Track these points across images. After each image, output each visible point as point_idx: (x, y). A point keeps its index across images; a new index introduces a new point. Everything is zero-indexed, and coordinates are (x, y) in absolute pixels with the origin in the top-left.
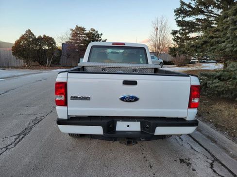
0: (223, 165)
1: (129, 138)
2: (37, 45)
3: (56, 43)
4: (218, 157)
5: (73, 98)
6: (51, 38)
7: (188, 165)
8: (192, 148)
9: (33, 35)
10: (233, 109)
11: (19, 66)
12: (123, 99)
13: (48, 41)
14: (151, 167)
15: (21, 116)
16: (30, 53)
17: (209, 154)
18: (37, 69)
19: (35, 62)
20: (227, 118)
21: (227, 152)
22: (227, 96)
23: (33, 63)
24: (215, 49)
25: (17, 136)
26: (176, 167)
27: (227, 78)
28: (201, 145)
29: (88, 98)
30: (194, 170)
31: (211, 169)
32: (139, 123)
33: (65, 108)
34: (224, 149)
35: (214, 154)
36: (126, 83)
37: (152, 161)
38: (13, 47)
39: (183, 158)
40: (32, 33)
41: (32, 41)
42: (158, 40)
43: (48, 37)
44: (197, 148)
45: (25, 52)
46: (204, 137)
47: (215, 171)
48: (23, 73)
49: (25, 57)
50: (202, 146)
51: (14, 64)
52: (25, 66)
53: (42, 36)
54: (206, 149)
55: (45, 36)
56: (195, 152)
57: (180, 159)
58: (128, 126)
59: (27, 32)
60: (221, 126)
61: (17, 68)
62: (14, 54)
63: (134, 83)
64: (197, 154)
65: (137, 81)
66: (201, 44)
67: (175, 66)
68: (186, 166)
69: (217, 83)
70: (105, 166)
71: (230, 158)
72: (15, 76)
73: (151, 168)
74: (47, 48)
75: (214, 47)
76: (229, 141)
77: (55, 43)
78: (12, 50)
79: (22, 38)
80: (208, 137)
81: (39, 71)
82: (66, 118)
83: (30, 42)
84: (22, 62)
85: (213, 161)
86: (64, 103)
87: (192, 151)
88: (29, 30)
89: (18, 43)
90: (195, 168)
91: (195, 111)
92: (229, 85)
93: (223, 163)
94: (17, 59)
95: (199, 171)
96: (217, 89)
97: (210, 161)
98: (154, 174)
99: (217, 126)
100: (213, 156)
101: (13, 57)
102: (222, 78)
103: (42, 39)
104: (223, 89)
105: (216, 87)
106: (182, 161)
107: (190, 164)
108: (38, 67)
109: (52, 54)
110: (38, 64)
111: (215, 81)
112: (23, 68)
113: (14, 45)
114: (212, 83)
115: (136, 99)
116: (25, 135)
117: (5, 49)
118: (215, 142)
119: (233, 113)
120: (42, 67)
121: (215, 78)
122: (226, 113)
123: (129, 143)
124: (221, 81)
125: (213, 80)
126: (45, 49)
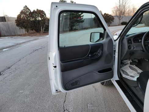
2: (33, 17)
6: (42, 11)
9: (29, 10)
11: (22, 34)
13: (40, 13)
16: (29, 24)
18: (35, 36)
23: (31, 31)
38: (16, 20)
40: (28, 8)
41: (29, 14)
43: (40, 10)
45: (24, 24)
49: (25, 28)
51: (19, 33)
52: (26, 34)
53: (36, 10)
55: (37, 10)
59: (24, 7)
62: (18, 25)
77: (45, 15)
78: (16, 23)
79: (22, 12)
83: (27, 15)
84: (23, 31)
88: (26, 6)
89: (19, 16)
94: (20, 29)
101: (18, 28)
103: (36, 12)
108: (35, 34)
109: (44, 23)
110: (35, 31)
112: (24, 35)
113: (16, 19)
117: (11, 22)
120: (38, 34)
126: (39, 20)
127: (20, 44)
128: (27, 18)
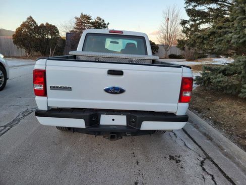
0: (214, 163)
1: (112, 133)
2: (39, 34)
3: (60, 32)
4: (210, 155)
5: (53, 88)
6: (54, 26)
7: (177, 162)
8: (185, 145)
9: (35, 23)
10: (235, 106)
11: (21, 55)
12: (107, 90)
13: (50, 30)
14: (137, 163)
15: (12, 107)
16: (32, 43)
17: (202, 152)
19: (37, 52)
20: (228, 115)
21: (222, 149)
22: (230, 92)
23: (35, 53)
24: (222, 40)
25: (3, 128)
27: (232, 73)
28: (195, 142)
29: (69, 89)
30: (182, 168)
31: (200, 168)
32: (125, 117)
34: (219, 147)
35: (207, 151)
36: (111, 72)
37: (140, 157)
38: (13, 36)
39: (174, 155)
40: (33, 21)
41: (34, 29)
42: (169, 32)
43: (51, 25)
44: (191, 145)
45: (26, 41)
46: (201, 134)
47: (204, 169)
48: (24, 64)
49: (27, 47)
50: (197, 144)
51: (16, 54)
52: (27, 56)
53: (45, 24)
54: (200, 147)
55: (47, 24)
56: (187, 150)
57: (170, 156)
58: (113, 120)
59: (28, 19)
60: (220, 123)
61: (18, 58)
62: (15, 42)
63: (120, 73)
64: (189, 151)
65: (123, 71)
66: (208, 35)
67: (185, 60)
68: (175, 163)
69: (220, 77)
70: (90, 161)
71: (223, 156)
72: (14, 66)
73: (138, 164)
74: (50, 37)
75: (221, 38)
76: (226, 139)
77: (58, 32)
78: (13, 39)
79: (24, 25)
80: (205, 134)
82: (46, 109)
83: (31, 30)
84: (23, 51)
85: (205, 159)
86: (44, 93)
87: (185, 148)
88: (31, 17)
89: (19, 31)
90: (184, 165)
91: (185, 105)
92: (234, 80)
93: (215, 161)
94: (18, 48)
95: (187, 169)
96: (220, 84)
97: (201, 159)
98: (140, 171)
99: (216, 123)
100: (206, 154)
101: (15, 46)
102: (227, 72)
103: (45, 27)
104: (227, 84)
105: (220, 82)
106: (171, 158)
107: (180, 161)
109: (56, 44)
110: (40, 54)
111: (218, 75)
112: (24, 58)
113: (15, 33)
114: (216, 78)
115: (122, 91)
116: (12, 127)
117: (6, 37)
118: (211, 139)
119: (234, 110)
121: (220, 73)
122: (228, 110)
123: (112, 138)
124: (226, 75)
125: (217, 75)
126: (48, 38)
127: (19, 66)
128: (31, 34)
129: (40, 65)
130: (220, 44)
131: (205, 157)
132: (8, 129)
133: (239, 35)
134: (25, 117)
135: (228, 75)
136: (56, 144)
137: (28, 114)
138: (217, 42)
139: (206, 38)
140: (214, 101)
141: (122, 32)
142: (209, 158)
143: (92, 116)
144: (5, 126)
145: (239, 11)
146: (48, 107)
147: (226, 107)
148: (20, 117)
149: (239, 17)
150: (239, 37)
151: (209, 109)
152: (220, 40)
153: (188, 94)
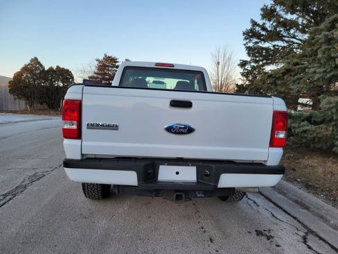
0: (321, 238)
1: (178, 191)
2: (46, 80)
3: (75, 78)
4: (312, 227)
5: (91, 126)
6: (68, 70)
7: (268, 239)
8: (273, 215)
9: (41, 65)
10: (329, 164)
11: (18, 109)
12: (169, 129)
13: (62, 75)
14: (211, 240)
16: (36, 91)
17: (300, 225)
18: (45, 114)
19: (42, 104)
20: (322, 175)
21: (326, 221)
22: (320, 146)
23: (39, 106)
24: (301, 78)
26: (251, 241)
27: (319, 120)
28: (286, 212)
29: (115, 127)
30: (278, 246)
31: (302, 247)
32: (194, 168)
33: (78, 142)
34: (322, 217)
35: (307, 223)
36: (175, 104)
37: (213, 232)
38: (10, 82)
39: (261, 229)
40: (39, 63)
41: (40, 74)
42: (220, 79)
43: (63, 68)
44: (280, 215)
45: (27, 90)
46: (291, 202)
47: (309, 247)
49: (27, 97)
50: (289, 214)
51: (11, 108)
52: (27, 110)
53: (55, 68)
54: (295, 218)
55: (58, 67)
56: (278, 222)
57: (256, 231)
58: (177, 173)
59: (32, 60)
60: (314, 187)
61: (15, 112)
62: (12, 91)
63: (187, 105)
64: (281, 223)
65: (192, 101)
66: (282, 73)
68: (266, 240)
69: (306, 126)
70: (140, 239)
71: (331, 229)
72: (10, 122)
73: (212, 242)
74: (62, 84)
75: (299, 76)
76: (328, 207)
77: (72, 78)
78: (9, 87)
79: (25, 69)
80: (296, 202)
81: (47, 117)
82: (78, 157)
83: (36, 75)
84: (22, 104)
85: (307, 234)
86: (77, 134)
87: (274, 220)
88: (36, 59)
89: (18, 76)
90: (280, 242)
92: (325, 131)
93: (322, 236)
94: (15, 99)
95: (285, 247)
96: (306, 135)
97: (302, 234)
98: (217, 251)
99: (308, 187)
100: (305, 227)
101: (11, 97)
102: (313, 119)
103: (54, 71)
104: (315, 135)
105: (305, 132)
106: (259, 233)
107: (272, 237)
108: (46, 112)
110: (46, 107)
111: (302, 123)
112: (23, 112)
113: (12, 80)
114: (299, 127)
115: (190, 130)
116: (15, 195)
118: (307, 208)
119: (330, 170)
120: (52, 112)
121: (303, 121)
122: (321, 170)
123: (178, 198)
124: (311, 124)
125: (300, 123)
126: (58, 86)
128: (34, 80)
129: (74, 93)
130: (299, 84)
131: (306, 231)
132: (10, 199)
133: (325, 69)
134: (35, 183)
135: (316, 123)
136: (86, 218)
137: (38, 179)
138: (294, 81)
139: (279, 77)
140: (298, 159)
141: (173, 66)
142: (312, 232)
143: (148, 167)
144: (5, 196)
145: (323, 40)
146: (82, 155)
147: (317, 166)
148: (26, 183)
149: (323, 48)
150: (325, 72)
151: (294, 170)
152: (298, 79)
153: (282, 135)
